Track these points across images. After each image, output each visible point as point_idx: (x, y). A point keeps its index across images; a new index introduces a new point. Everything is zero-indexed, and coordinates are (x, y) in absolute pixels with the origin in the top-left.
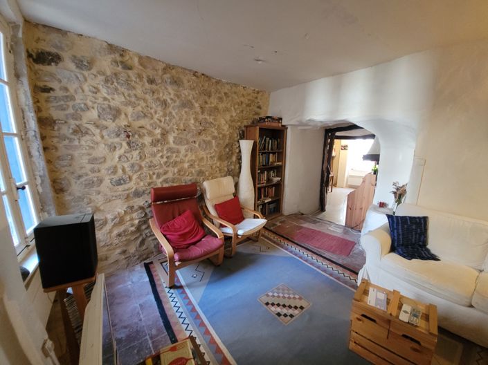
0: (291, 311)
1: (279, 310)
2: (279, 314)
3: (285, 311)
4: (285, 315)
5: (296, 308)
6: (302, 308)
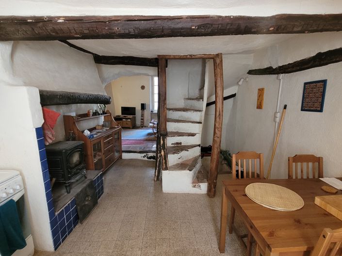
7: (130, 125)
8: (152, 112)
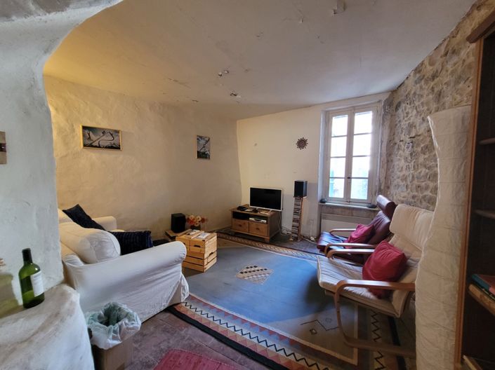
0: (249, 270)
1: (257, 269)
2: (255, 267)
3: (253, 269)
4: (251, 267)
5: (246, 272)
6: (242, 273)
7: (264, 232)
8: (322, 201)
